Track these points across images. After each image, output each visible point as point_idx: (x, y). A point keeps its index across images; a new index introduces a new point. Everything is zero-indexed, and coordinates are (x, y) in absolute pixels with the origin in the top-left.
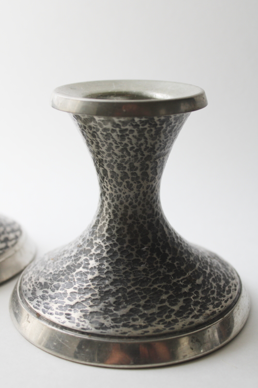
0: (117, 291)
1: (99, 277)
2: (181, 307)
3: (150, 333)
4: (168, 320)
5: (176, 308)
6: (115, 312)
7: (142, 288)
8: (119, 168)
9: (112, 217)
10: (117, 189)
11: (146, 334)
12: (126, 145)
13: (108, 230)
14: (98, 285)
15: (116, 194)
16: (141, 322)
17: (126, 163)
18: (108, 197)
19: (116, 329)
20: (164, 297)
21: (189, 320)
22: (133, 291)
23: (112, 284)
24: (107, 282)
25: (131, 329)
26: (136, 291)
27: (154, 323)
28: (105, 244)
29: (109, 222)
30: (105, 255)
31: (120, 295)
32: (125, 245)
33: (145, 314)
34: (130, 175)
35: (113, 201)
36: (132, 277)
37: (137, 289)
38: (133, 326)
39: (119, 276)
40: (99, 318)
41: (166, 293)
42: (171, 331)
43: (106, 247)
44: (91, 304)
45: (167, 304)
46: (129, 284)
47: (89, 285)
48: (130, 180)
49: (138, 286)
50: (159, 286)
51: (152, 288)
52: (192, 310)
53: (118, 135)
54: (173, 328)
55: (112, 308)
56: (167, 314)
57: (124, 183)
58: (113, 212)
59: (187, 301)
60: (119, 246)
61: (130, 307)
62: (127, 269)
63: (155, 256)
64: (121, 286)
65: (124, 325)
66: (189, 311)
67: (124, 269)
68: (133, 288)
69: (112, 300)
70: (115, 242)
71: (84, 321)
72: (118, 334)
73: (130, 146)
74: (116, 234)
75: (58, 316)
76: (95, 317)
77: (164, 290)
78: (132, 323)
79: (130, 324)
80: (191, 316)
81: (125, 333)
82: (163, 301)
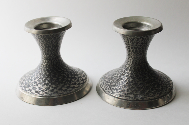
0: (142, 87)
1: (135, 83)
2: (161, 88)
3: (156, 97)
4: (159, 93)
5: (160, 89)
6: (144, 93)
7: (149, 85)
8: (139, 49)
9: (135, 64)
10: (137, 55)
11: (155, 98)
12: (143, 42)
13: (134, 69)
14: (135, 86)
15: (136, 57)
16: (152, 95)
17: (141, 47)
18: (133, 58)
19: (146, 98)
20: (156, 86)
21: (165, 92)
22: (147, 86)
23: (140, 85)
24: (138, 85)
25: (150, 97)
26: (148, 86)
27: (156, 94)
28: (134, 73)
29: (134, 66)
30: (135, 76)
31: (143, 88)
32: (141, 72)
33: (152, 92)
34: (142, 51)
35: (135, 59)
36: (145, 82)
37: (148, 85)
38: (151, 96)
39: (141, 82)
40: (140, 96)
41: (156, 85)
42: (161, 96)
43: (135, 74)
44: (136, 92)
45: (157, 88)
46: (145, 84)
47: (132, 86)
48: (141, 52)
49: (148, 84)
50: (153, 83)
51: (152, 84)
52: (164, 89)
53: (141, 40)
54: (162, 95)
55: (143, 92)
56: (158, 91)
57: (140, 53)
58: (135, 62)
59: (162, 86)
60: (139, 73)
61: (148, 91)
62: (143, 80)
63: (149, 74)
64: (143, 85)
65: (148, 96)
66: (163, 89)
67: (142, 80)
68: (147, 85)
69: (142, 90)
70: (137, 72)
71: (136, 97)
72: (148, 99)
73: (144, 42)
74: (137, 69)
75: (126, 97)
76: (139, 95)
77: (155, 84)
78: (150, 95)
79: (150, 96)
80: (165, 90)
81: (149, 99)
82: (156, 88)
